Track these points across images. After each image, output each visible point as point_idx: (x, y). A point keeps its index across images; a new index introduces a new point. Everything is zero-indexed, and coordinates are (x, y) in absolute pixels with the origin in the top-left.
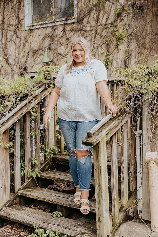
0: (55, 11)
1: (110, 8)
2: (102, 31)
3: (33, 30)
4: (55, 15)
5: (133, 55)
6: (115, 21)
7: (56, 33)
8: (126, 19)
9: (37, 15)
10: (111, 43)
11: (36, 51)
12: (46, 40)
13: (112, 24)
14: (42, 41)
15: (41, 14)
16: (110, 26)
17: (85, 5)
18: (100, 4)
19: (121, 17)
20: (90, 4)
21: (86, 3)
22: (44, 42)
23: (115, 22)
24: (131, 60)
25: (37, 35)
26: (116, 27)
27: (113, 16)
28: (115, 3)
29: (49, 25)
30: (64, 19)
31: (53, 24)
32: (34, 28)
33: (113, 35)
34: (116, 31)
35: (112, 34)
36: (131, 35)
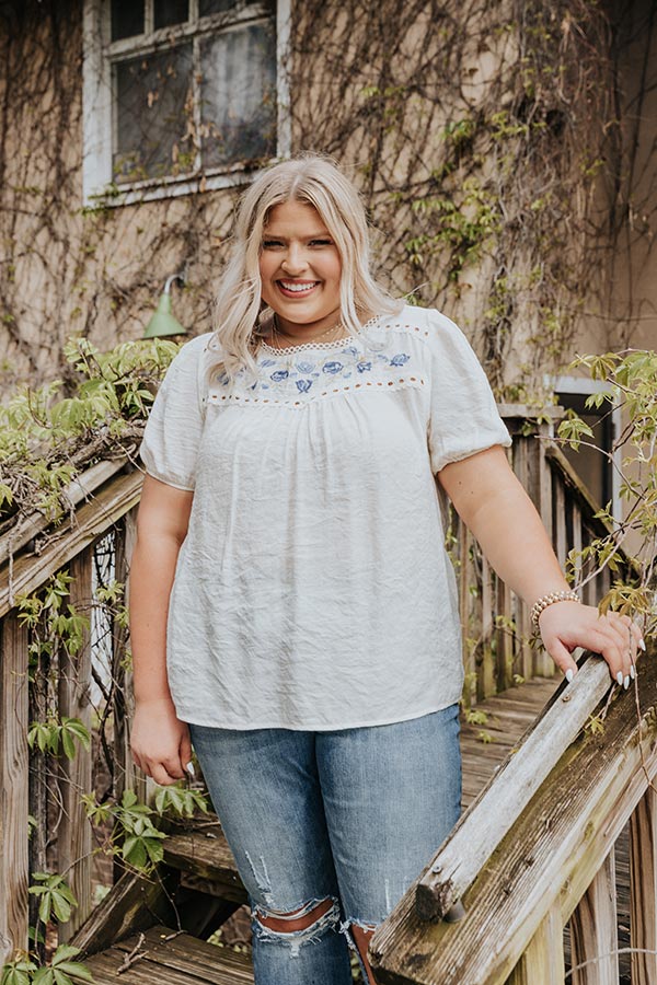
0: (202, 137)
1: (425, 120)
2: (394, 215)
3: (117, 212)
4: (204, 150)
5: (522, 308)
6: (449, 171)
7: (204, 221)
8: (490, 164)
9: (132, 154)
10: (428, 263)
11: (125, 292)
12: (164, 250)
13: (434, 183)
14: (151, 252)
15: (147, 147)
16: (423, 192)
17: (325, 110)
18: (383, 105)
19: (472, 154)
20: (345, 107)
21: (327, 101)
22: (157, 257)
23: (445, 175)
24: (513, 329)
25: (132, 229)
26: (448, 196)
27: (437, 154)
28: (446, 102)
29: (178, 191)
30: (238, 166)
31: (194, 188)
32: (117, 202)
33: (439, 229)
34: (451, 212)
35: (432, 223)
36: (514, 227)
